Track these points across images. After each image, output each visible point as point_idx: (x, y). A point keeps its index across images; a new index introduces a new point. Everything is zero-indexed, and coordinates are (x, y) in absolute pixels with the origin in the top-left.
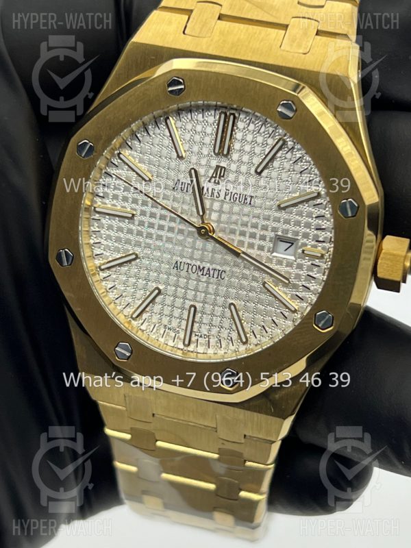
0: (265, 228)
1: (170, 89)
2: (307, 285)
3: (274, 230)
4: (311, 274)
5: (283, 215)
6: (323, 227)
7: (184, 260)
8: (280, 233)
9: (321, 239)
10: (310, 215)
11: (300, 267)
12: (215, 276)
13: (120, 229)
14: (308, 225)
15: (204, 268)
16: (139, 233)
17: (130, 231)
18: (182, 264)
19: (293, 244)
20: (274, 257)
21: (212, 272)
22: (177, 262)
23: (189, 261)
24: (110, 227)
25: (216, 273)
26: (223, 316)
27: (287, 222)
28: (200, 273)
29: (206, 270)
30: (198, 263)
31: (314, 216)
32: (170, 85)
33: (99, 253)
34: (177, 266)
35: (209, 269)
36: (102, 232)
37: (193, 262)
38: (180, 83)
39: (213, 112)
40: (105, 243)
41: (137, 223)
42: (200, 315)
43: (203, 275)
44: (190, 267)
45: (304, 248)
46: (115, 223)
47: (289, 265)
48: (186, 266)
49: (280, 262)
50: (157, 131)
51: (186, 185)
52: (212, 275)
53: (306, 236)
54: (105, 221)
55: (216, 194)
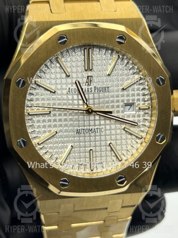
0: (118, 101)
1: (59, 42)
2: (144, 124)
3: (123, 101)
4: (144, 118)
5: (125, 93)
6: (146, 94)
7: (80, 128)
8: (126, 102)
9: (146, 100)
10: (138, 89)
11: (139, 116)
12: (99, 131)
13: (44, 121)
14: (138, 95)
15: (92, 129)
16: (55, 120)
17: (50, 121)
18: (80, 130)
19: (131, 106)
20: (125, 114)
21: (96, 130)
22: (77, 130)
23: (83, 128)
24: (39, 121)
25: (99, 130)
26: (106, 150)
27: (128, 95)
28: (90, 132)
29: (93, 130)
30: (88, 127)
31: (140, 89)
32: (59, 40)
33: (35, 136)
34: (78, 132)
35: (94, 129)
36: (34, 124)
37: (86, 128)
38: (64, 38)
39: (79, 49)
40: (37, 130)
41: (52, 115)
42: (95, 153)
43: (92, 133)
44: (85, 130)
45: (139, 106)
46: (41, 118)
47: (134, 116)
48: (83, 131)
49: (129, 116)
50: (53, 66)
51: (74, 90)
52: (96, 131)
53: (138, 100)
54: (35, 119)
55: (90, 90)
